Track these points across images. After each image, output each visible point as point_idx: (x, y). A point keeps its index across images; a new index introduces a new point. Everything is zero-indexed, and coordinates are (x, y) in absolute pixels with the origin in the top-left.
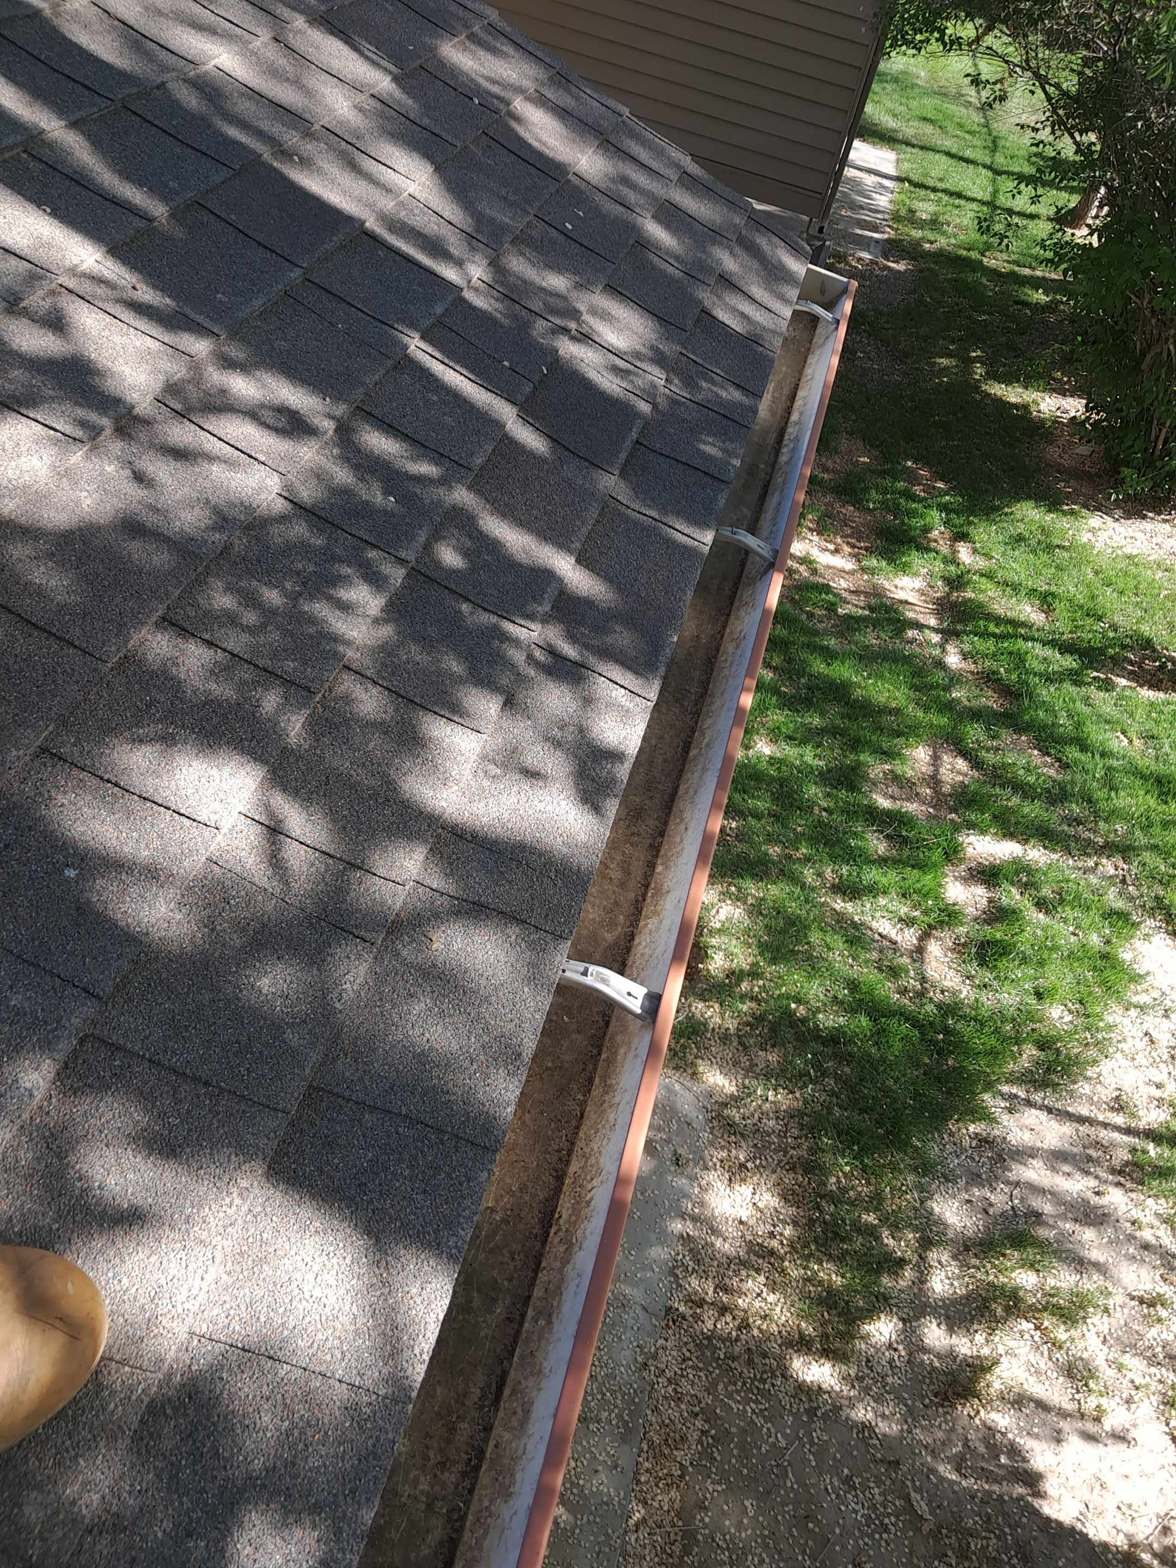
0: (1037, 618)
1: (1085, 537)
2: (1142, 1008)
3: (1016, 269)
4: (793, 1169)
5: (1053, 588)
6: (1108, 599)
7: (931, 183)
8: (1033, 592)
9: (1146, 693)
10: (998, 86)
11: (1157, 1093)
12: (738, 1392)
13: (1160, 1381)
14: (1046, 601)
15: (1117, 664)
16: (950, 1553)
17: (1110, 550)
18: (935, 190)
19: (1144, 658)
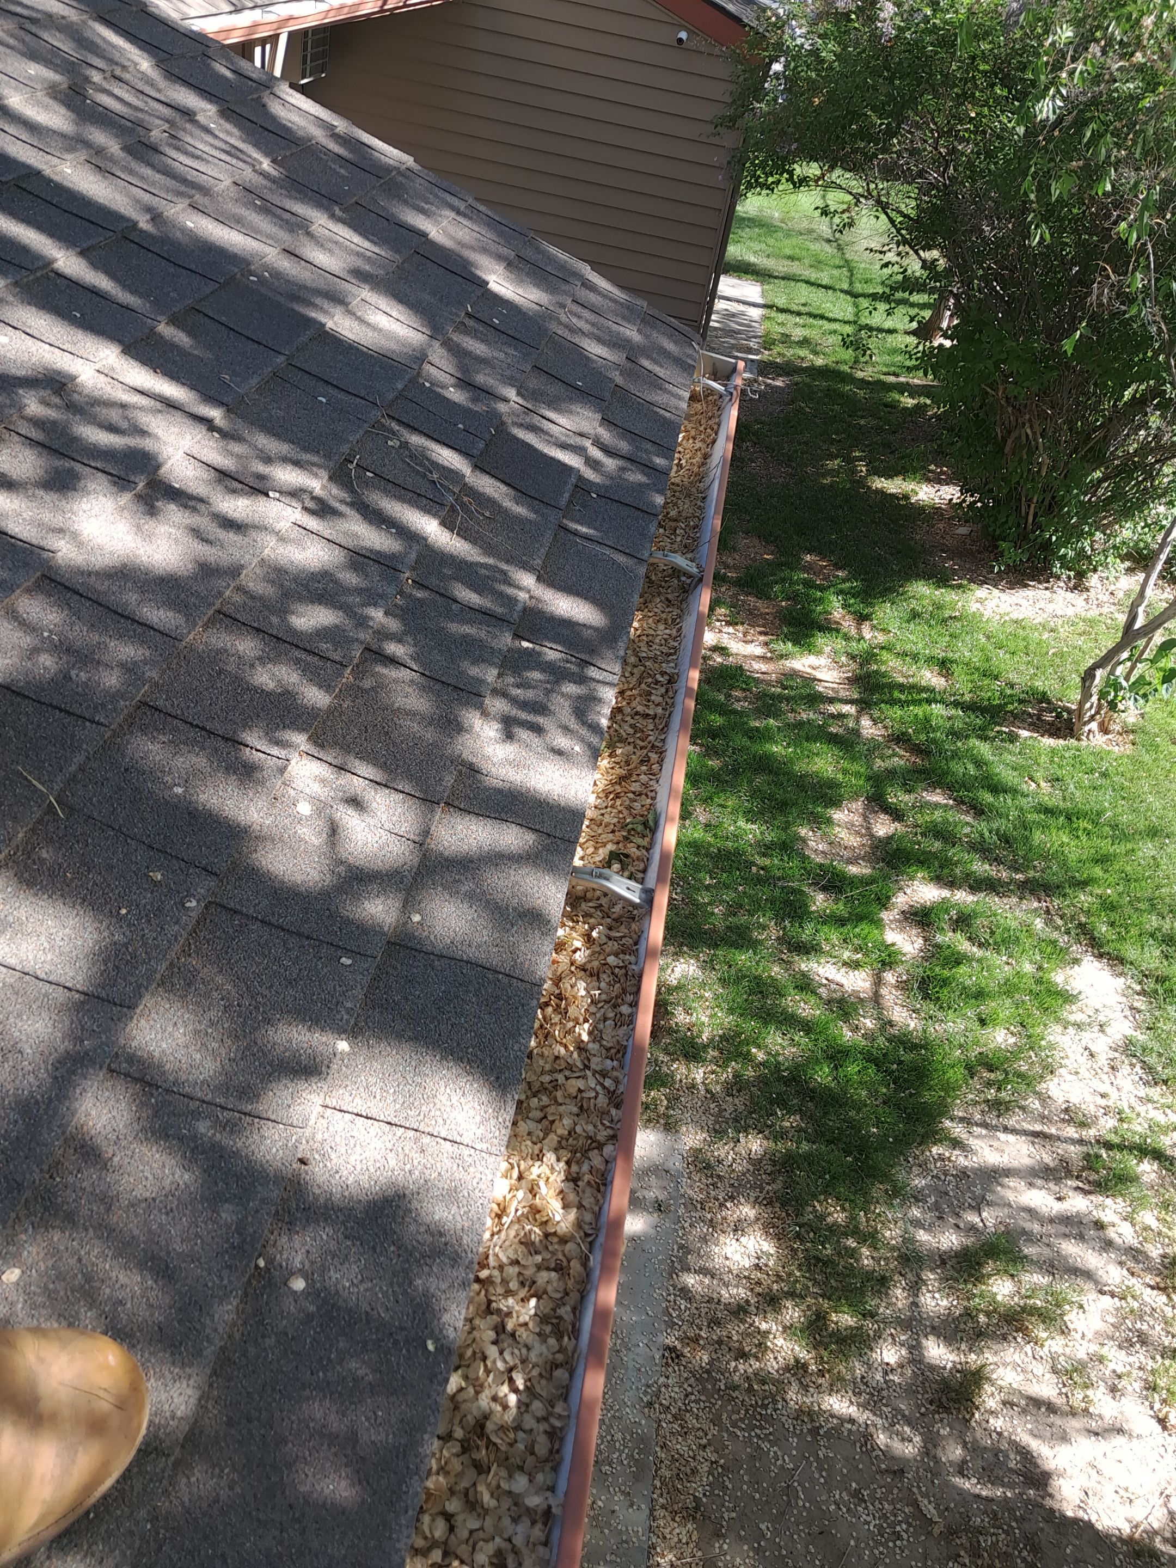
0: (938, 682)
1: (974, 607)
2: (1079, 1026)
3: (882, 377)
4: (770, 1203)
5: (950, 655)
6: (1001, 659)
7: (795, 308)
8: (930, 660)
9: (1048, 742)
10: (845, 216)
11: (1103, 1102)
12: (742, 1420)
13: (1140, 1368)
14: (944, 666)
15: (1019, 718)
16: (962, 1553)
17: (998, 617)
18: (799, 314)
19: (1041, 710)
